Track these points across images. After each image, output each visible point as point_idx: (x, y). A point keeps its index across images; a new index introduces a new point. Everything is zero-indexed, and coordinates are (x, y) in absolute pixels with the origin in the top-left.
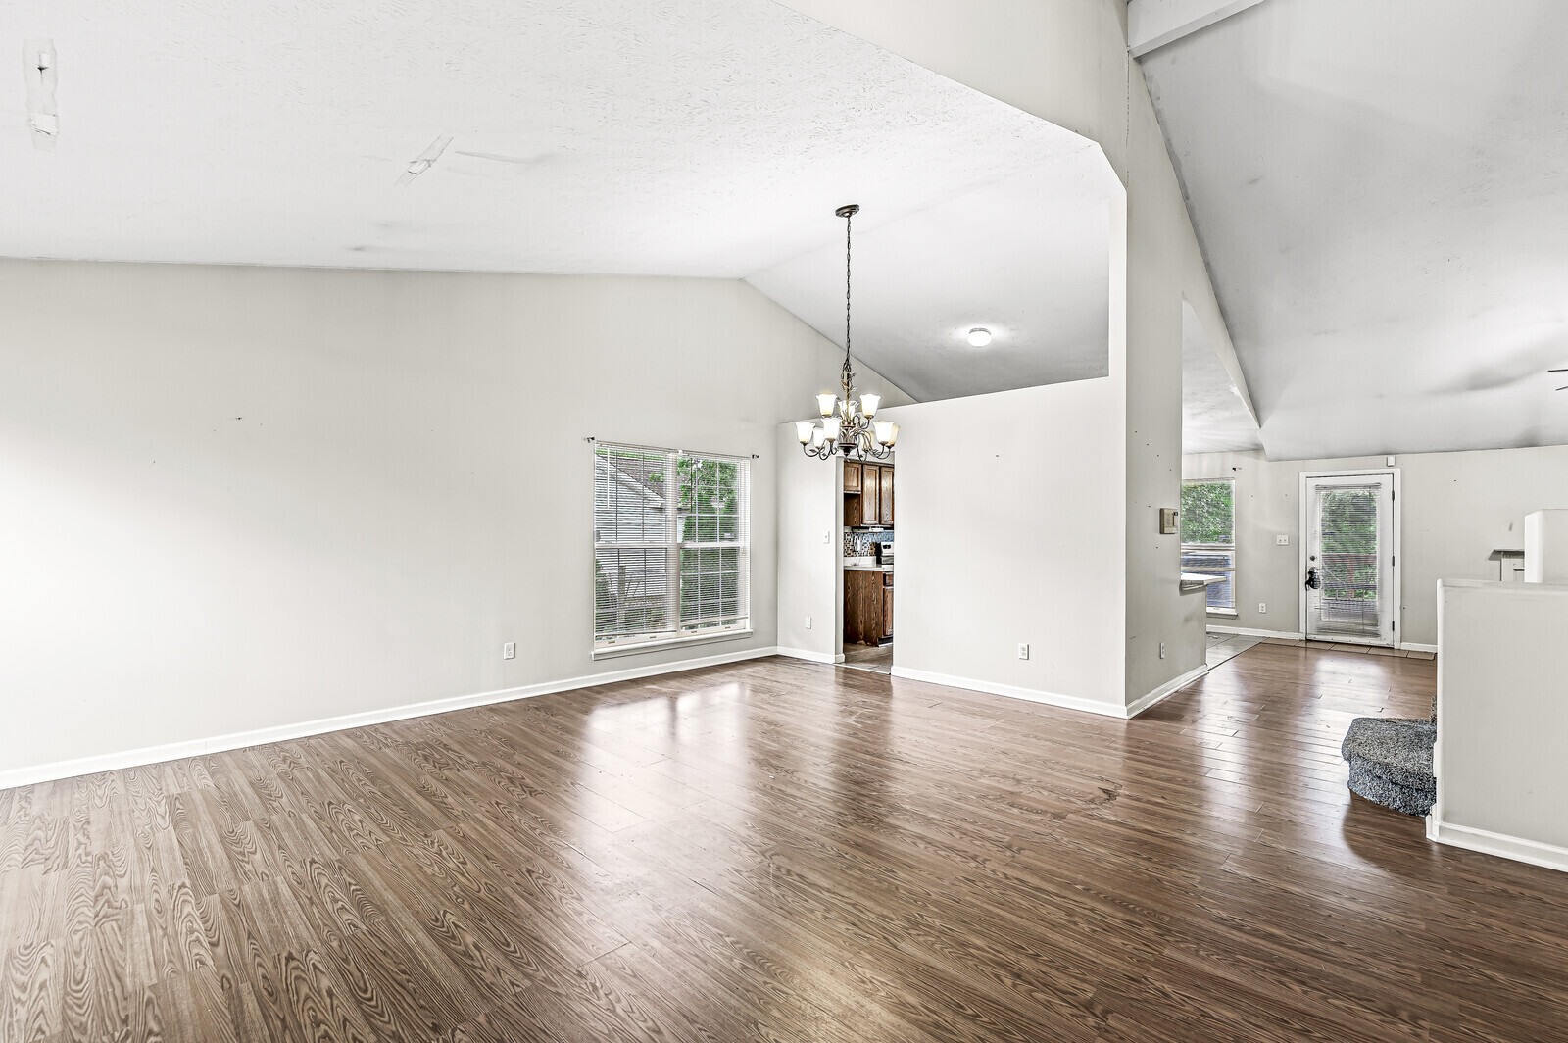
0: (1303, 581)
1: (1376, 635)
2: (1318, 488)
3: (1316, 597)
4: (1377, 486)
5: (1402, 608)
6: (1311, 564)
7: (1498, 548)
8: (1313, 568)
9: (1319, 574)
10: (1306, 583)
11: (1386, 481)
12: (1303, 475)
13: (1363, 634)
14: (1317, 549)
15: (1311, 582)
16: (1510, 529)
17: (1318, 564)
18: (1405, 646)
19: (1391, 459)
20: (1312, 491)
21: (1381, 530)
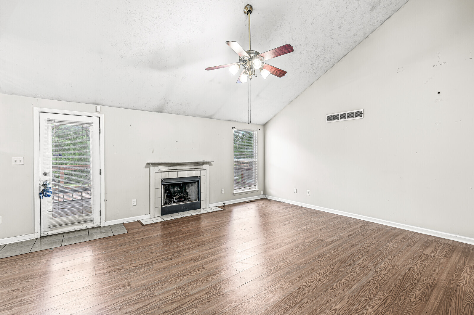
0: (37, 192)
1: (91, 221)
2: (49, 120)
3: (48, 203)
4: (91, 124)
5: (106, 200)
6: (44, 178)
7: (149, 162)
8: (46, 181)
9: (51, 185)
10: (40, 194)
11: (95, 121)
12: (36, 110)
13: (82, 222)
14: (48, 166)
15: (44, 192)
16: (153, 152)
17: (50, 178)
18: (108, 223)
19: (99, 108)
20: (44, 123)
21: (93, 152)
